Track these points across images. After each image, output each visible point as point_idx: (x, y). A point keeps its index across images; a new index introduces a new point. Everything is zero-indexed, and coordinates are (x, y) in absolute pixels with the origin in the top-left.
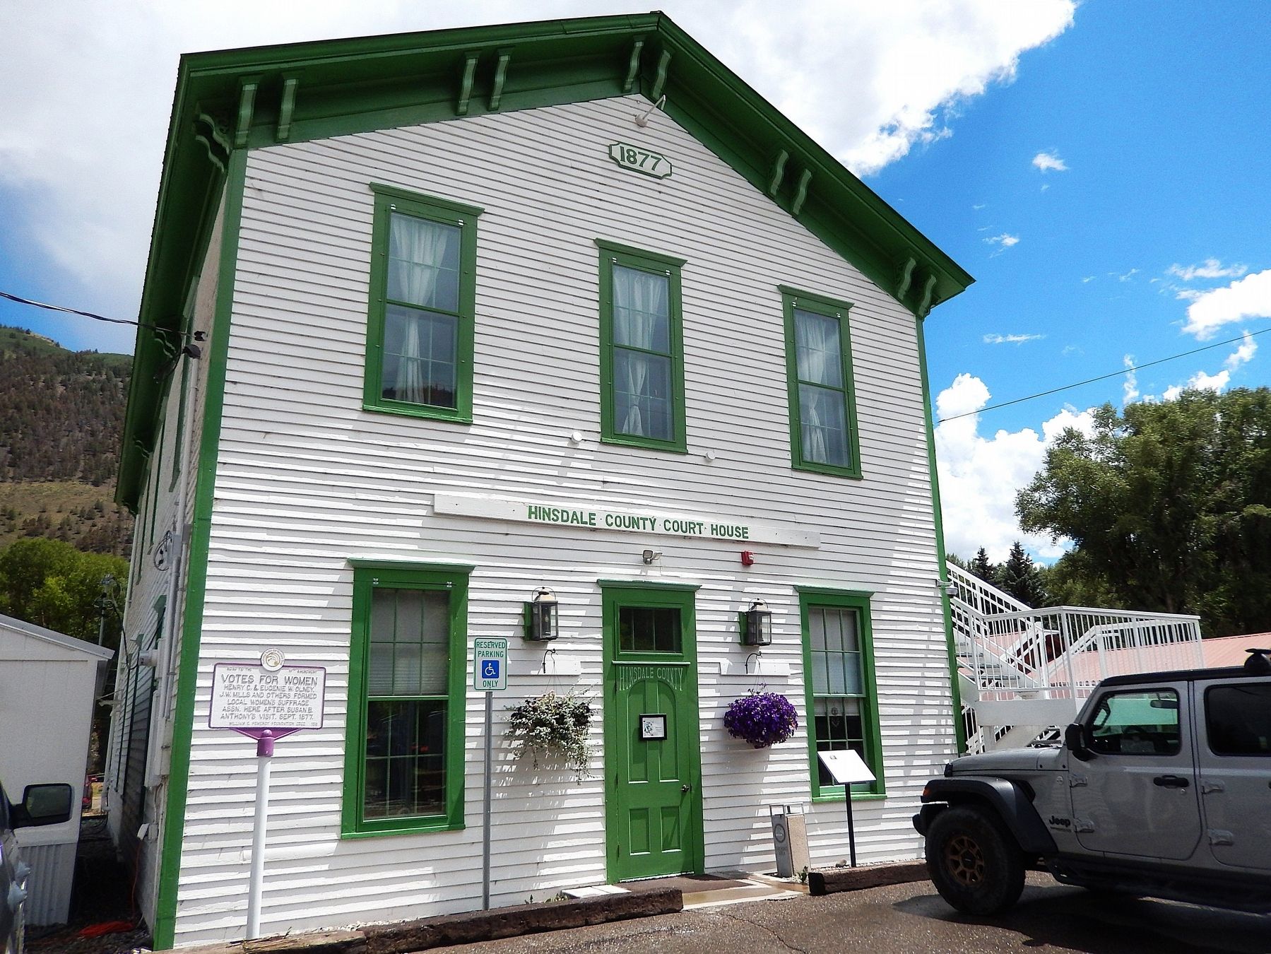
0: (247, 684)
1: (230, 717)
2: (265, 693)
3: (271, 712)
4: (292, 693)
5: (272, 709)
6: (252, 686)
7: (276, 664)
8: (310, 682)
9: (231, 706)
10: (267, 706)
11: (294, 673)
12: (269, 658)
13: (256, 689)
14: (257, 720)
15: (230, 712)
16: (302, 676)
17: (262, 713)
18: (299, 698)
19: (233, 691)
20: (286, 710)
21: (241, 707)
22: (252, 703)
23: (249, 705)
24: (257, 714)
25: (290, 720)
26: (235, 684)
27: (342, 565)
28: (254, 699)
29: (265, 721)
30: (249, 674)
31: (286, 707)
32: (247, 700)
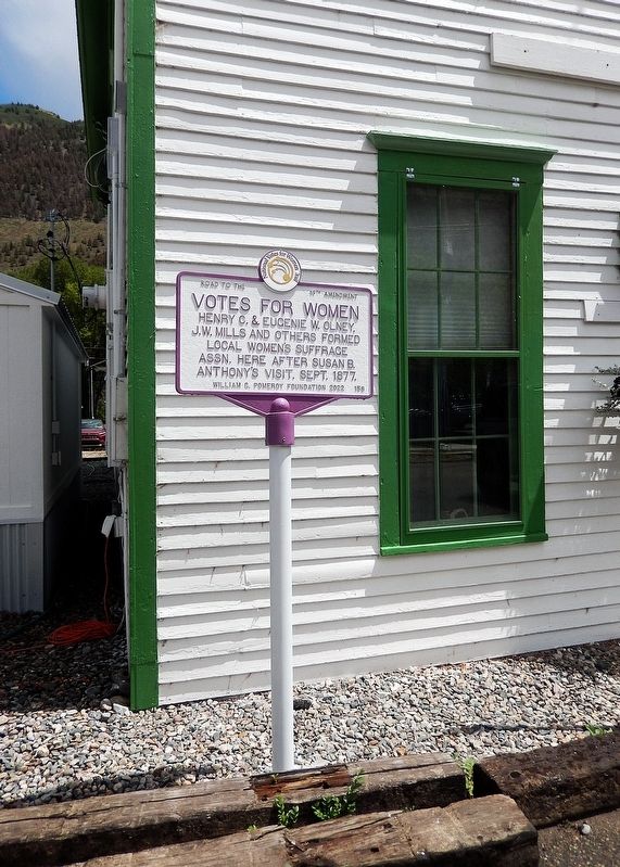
0: (239, 314)
1: (213, 373)
2: (273, 331)
3: (284, 366)
4: (319, 334)
5: (286, 362)
6: (248, 317)
7: (287, 279)
8: (347, 314)
9: (214, 353)
10: (278, 355)
11: (319, 298)
12: (275, 268)
13: (255, 323)
14: (262, 378)
15: (213, 364)
16: (333, 303)
17: (269, 366)
18: (330, 342)
19: (213, 326)
20: (310, 363)
21: (232, 356)
22: (251, 347)
23: (245, 351)
24: (261, 370)
25: (319, 381)
26: (217, 311)
27: (358, 144)
28: (252, 340)
29: (275, 382)
30: (240, 294)
31: (310, 358)
32: (242, 344)
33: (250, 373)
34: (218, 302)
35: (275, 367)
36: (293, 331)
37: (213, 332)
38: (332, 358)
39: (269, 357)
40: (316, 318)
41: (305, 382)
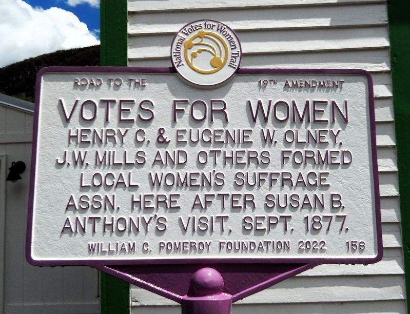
0: (136, 128)
1: (88, 228)
2: (192, 152)
3: (214, 211)
4: (275, 153)
5: (216, 202)
6: (151, 133)
7: (217, 65)
12: (195, 49)
20: (259, 202)
24: (171, 219)
25: (276, 235)
31: (259, 195)
33: (152, 226)
34: (101, 112)
35: (197, 214)
36: (228, 150)
37: (90, 160)
38: (300, 192)
39: (186, 197)
40: (270, 126)
41: (252, 238)
